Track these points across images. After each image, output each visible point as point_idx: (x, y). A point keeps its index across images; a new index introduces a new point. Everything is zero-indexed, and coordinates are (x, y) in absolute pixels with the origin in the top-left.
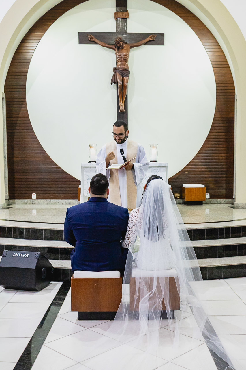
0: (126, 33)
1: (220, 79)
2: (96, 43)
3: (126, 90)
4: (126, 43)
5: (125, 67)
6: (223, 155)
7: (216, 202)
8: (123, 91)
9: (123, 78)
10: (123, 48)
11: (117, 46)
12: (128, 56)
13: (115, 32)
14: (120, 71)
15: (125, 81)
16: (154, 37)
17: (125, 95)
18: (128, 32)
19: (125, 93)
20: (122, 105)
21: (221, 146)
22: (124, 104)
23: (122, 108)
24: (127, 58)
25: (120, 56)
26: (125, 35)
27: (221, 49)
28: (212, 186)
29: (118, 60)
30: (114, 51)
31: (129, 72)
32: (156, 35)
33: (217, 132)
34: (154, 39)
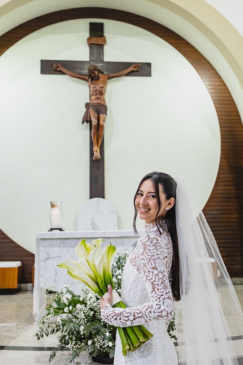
0: (102, 61)
1: (225, 117)
2: (64, 73)
4: (102, 73)
5: (102, 102)
6: (234, 216)
8: (99, 132)
9: (98, 115)
10: (98, 79)
11: (91, 77)
12: (105, 89)
13: (88, 60)
14: (95, 107)
15: (101, 120)
16: (139, 66)
17: (102, 136)
18: (104, 61)
19: (100, 134)
20: (97, 151)
21: (231, 204)
22: (100, 149)
23: (97, 154)
24: (104, 91)
25: (94, 89)
26: (101, 63)
30: (86, 82)
31: (106, 107)
32: (141, 64)
33: (225, 186)
34: (139, 69)
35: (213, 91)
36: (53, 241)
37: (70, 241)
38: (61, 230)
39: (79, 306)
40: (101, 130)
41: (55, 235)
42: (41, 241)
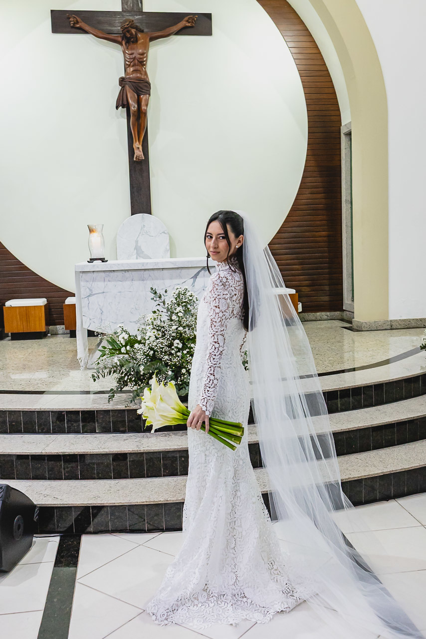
0: (140, 12)
1: (314, 96)
2: (86, 32)
3: (144, 119)
4: (142, 31)
5: (142, 77)
6: (324, 233)
7: (314, 318)
8: (140, 121)
9: (139, 96)
10: (136, 41)
11: (126, 38)
12: (147, 56)
13: (120, 10)
14: (133, 83)
15: (143, 103)
16: (194, 19)
17: (144, 128)
18: (143, 11)
19: (142, 125)
21: (320, 217)
22: (142, 146)
23: (139, 153)
24: (145, 59)
25: (131, 56)
26: (139, 15)
27: (315, 42)
28: (306, 290)
29: (127, 63)
30: (119, 46)
31: (149, 84)
32: (197, 16)
33: (312, 193)
34: (194, 25)
35: (300, 56)
36: (95, 274)
37: (116, 273)
38: (103, 260)
39: (136, 346)
40: (143, 118)
41: (98, 267)
42: (81, 274)
